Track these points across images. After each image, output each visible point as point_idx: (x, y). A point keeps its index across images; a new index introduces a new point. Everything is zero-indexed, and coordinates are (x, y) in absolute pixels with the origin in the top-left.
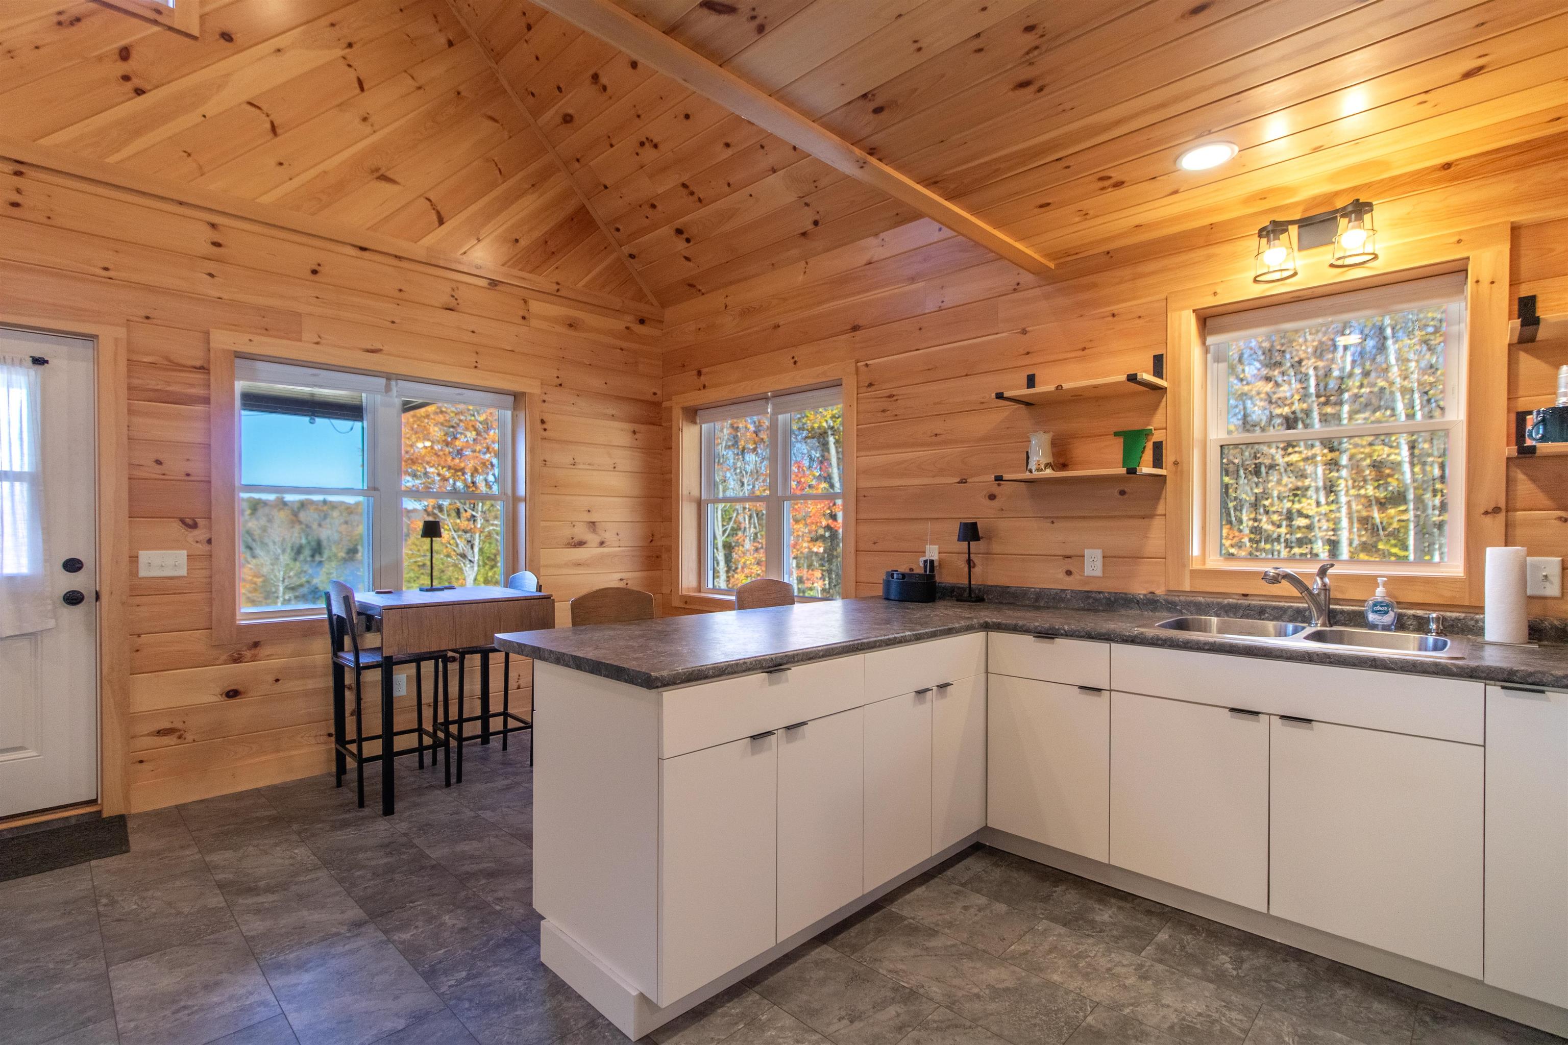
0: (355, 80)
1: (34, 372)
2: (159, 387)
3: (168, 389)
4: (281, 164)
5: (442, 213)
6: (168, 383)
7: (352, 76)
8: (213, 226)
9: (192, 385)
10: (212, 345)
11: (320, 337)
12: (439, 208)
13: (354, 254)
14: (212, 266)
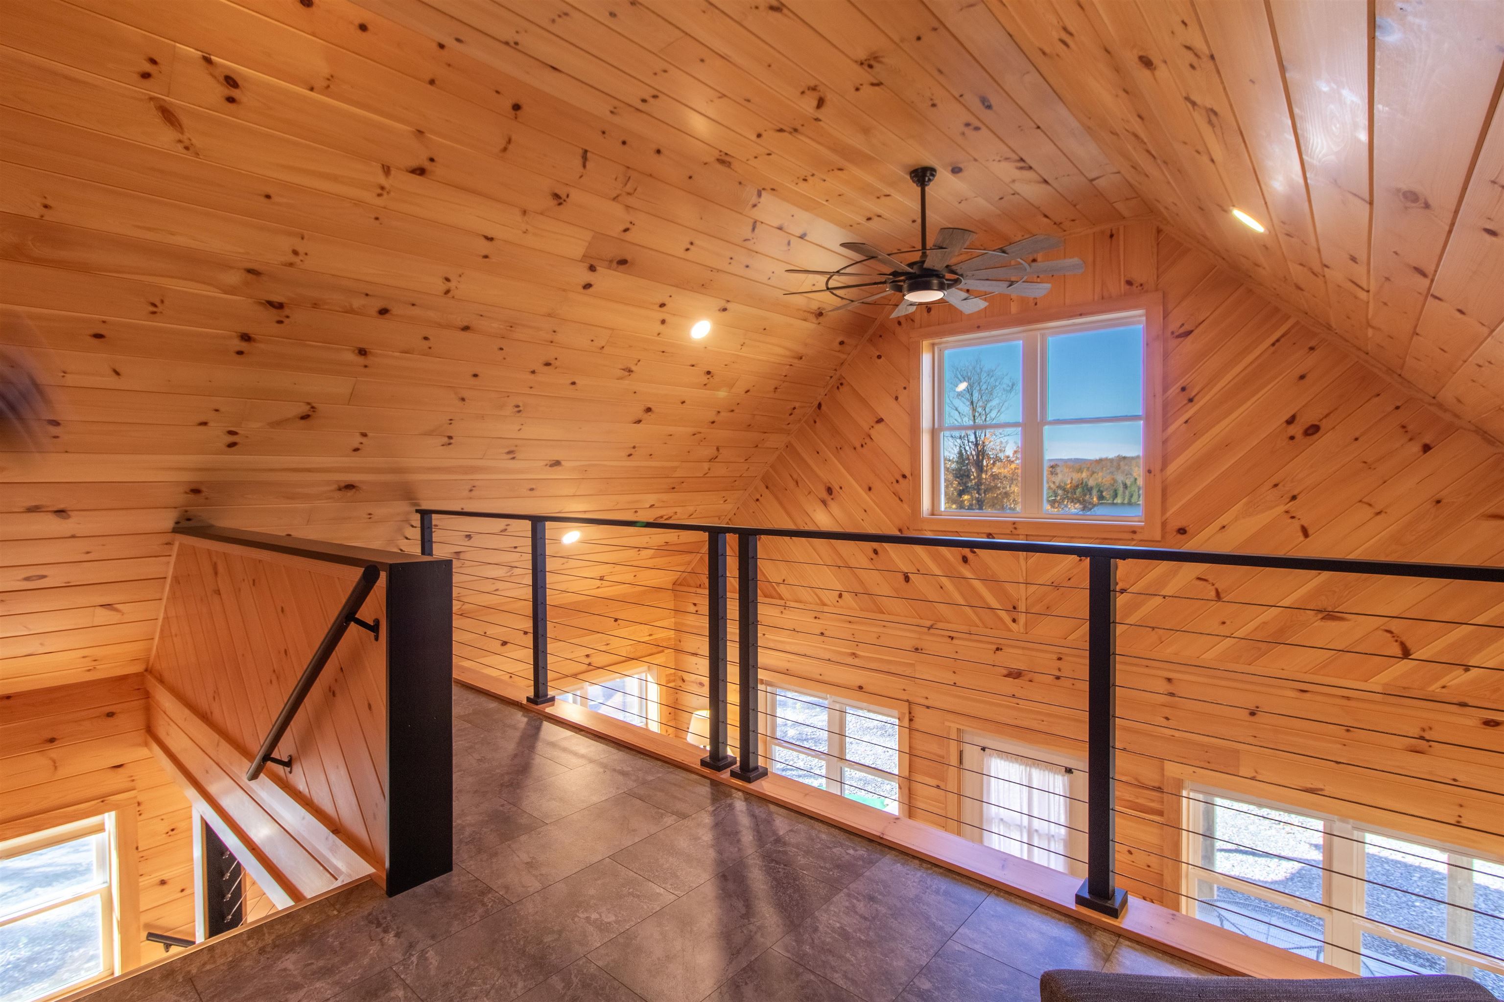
0: (1299, 528)
1: (1067, 777)
2: (1130, 799)
3: (1137, 801)
4: (1224, 623)
5: (1409, 644)
6: (1137, 797)
7: (1296, 524)
8: (1169, 680)
9: (1153, 801)
10: (1165, 773)
11: (1256, 772)
12: (1404, 639)
13: (1293, 696)
14: (1167, 712)
